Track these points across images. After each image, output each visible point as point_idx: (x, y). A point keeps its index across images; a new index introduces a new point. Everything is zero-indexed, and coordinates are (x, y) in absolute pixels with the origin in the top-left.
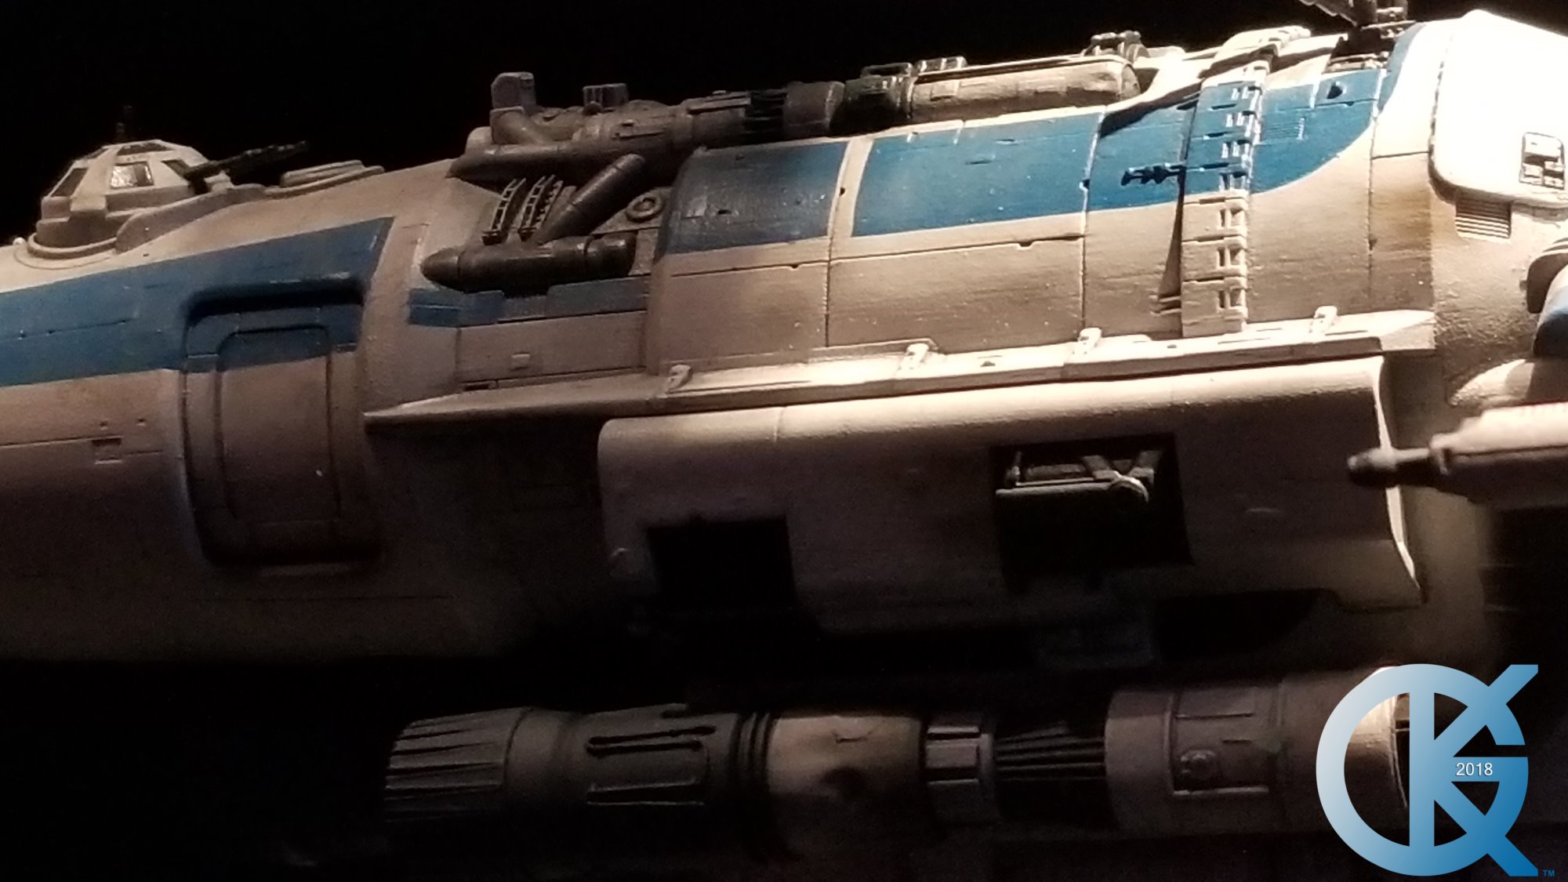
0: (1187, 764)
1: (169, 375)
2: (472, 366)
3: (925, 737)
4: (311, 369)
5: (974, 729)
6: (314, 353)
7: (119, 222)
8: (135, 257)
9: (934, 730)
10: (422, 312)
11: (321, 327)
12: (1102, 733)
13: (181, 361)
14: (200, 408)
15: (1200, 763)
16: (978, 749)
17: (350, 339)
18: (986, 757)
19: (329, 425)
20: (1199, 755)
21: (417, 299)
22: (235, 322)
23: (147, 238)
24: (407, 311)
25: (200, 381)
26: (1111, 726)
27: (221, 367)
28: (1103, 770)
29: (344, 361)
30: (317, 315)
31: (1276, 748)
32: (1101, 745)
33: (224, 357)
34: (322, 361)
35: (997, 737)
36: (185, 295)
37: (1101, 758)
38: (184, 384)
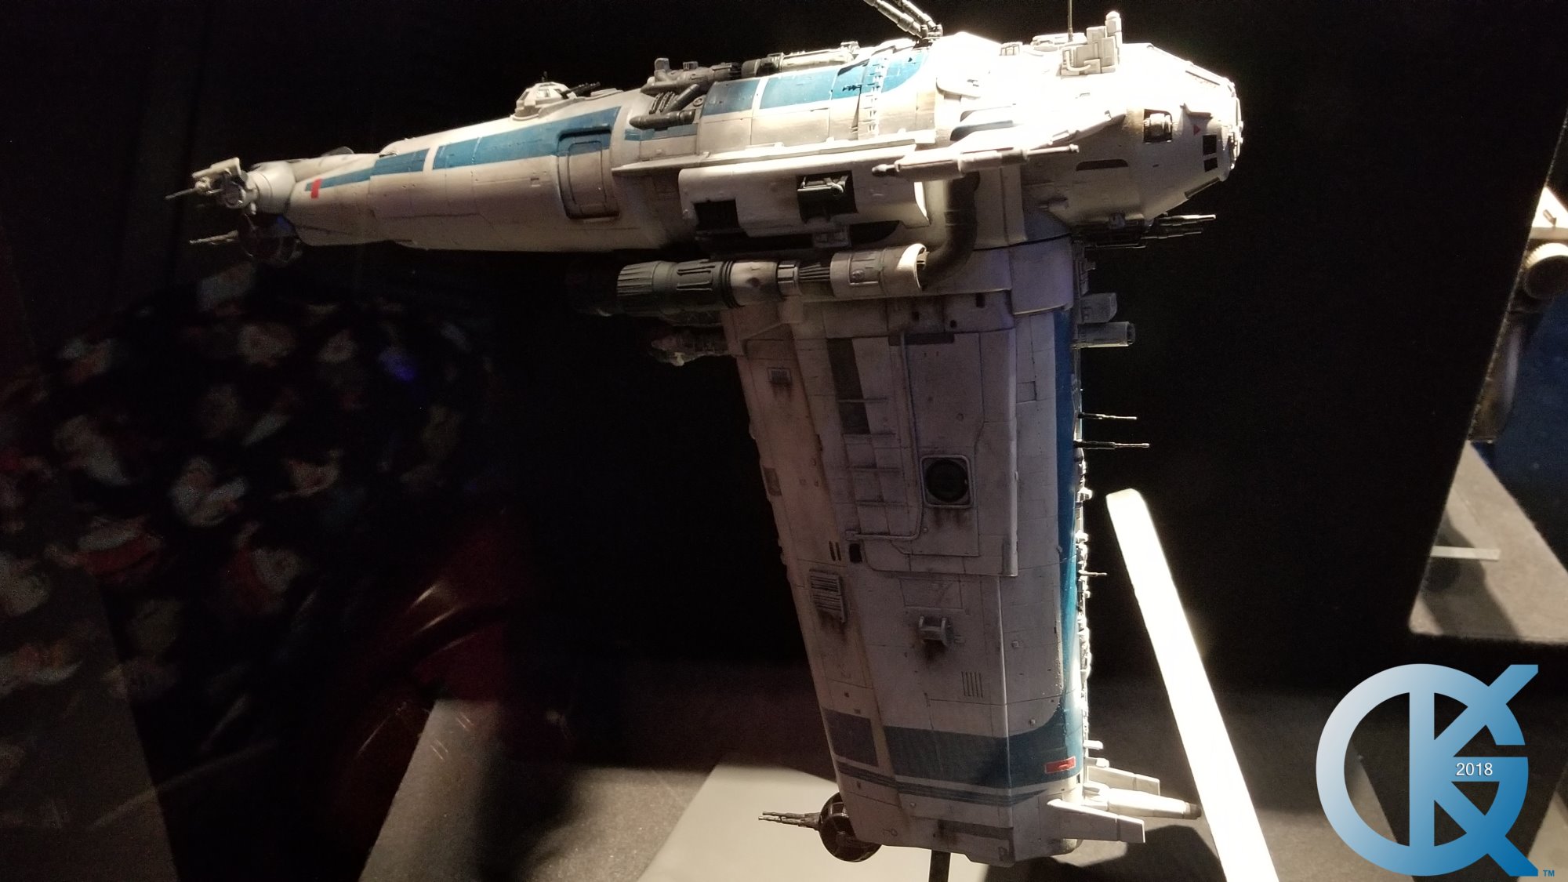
0: (855, 275)
1: (553, 157)
2: (645, 153)
3: (778, 268)
4: (596, 155)
5: (793, 266)
6: (597, 150)
7: (539, 109)
8: (544, 120)
9: (781, 266)
10: (629, 137)
11: (599, 142)
12: (829, 266)
13: (556, 153)
14: (563, 168)
15: (858, 274)
16: (793, 272)
17: (607, 145)
18: (796, 274)
19: (602, 174)
20: (858, 272)
21: (627, 132)
22: (574, 140)
23: (548, 114)
24: (624, 136)
25: (563, 159)
26: (832, 263)
27: (569, 155)
28: (829, 278)
29: (606, 152)
30: (597, 137)
31: (880, 270)
32: (829, 270)
33: (571, 151)
34: (599, 153)
35: (799, 268)
36: (558, 132)
37: (829, 274)
38: (558, 161)
